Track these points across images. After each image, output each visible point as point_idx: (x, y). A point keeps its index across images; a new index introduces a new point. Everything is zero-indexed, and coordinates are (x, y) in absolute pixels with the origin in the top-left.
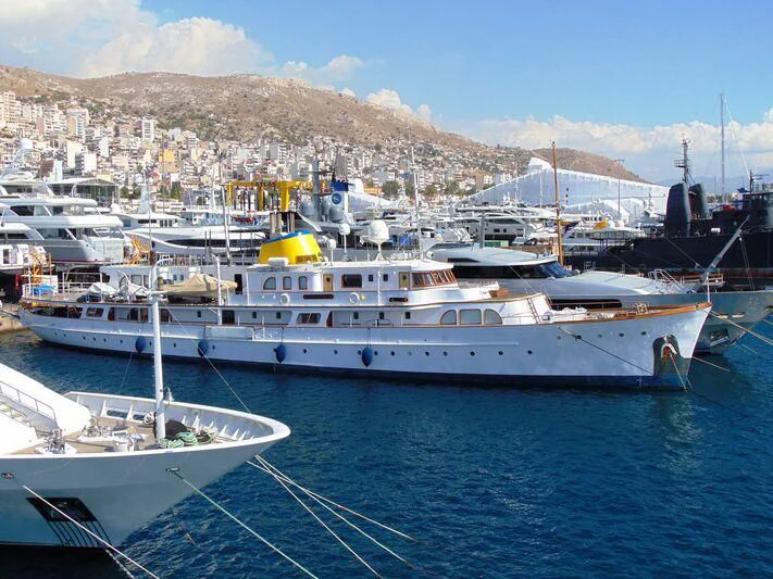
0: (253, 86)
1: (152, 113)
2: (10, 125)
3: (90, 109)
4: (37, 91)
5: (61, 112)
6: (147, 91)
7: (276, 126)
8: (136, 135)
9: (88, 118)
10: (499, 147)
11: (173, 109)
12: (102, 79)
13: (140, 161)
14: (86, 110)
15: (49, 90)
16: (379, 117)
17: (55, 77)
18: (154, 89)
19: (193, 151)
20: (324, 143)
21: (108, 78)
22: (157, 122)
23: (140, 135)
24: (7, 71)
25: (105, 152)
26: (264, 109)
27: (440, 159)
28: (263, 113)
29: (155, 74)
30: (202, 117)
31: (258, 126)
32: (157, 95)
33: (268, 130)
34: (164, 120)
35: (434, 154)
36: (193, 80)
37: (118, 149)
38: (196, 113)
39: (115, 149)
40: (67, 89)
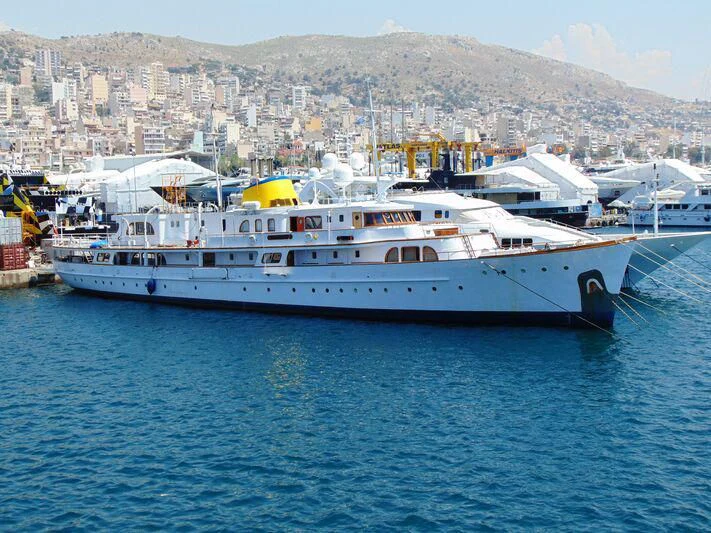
0: (414, 46)
1: (306, 79)
2: (158, 97)
3: (241, 77)
4: (188, 60)
5: (211, 82)
6: (300, 56)
7: (438, 88)
8: (287, 103)
9: (238, 87)
10: (697, 103)
11: (329, 72)
12: (256, 45)
13: (287, 131)
14: (237, 79)
15: (201, 59)
16: (554, 73)
17: (207, 46)
18: (308, 52)
19: (346, 118)
20: (491, 105)
21: (260, 43)
22: (310, 88)
23: (291, 103)
24: (160, 41)
25: (252, 121)
26: (426, 69)
27: (625, 118)
28: (425, 74)
29: (309, 36)
30: (358, 81)
31: (418, 89)
32: (312, 60)
33: (429, 93)
34: (319, 86)
35: (618, 113)
36: (349, 42)
37: (268, 118)
38: (352, 76)
39: (263, 118)
40: (218, 57)
